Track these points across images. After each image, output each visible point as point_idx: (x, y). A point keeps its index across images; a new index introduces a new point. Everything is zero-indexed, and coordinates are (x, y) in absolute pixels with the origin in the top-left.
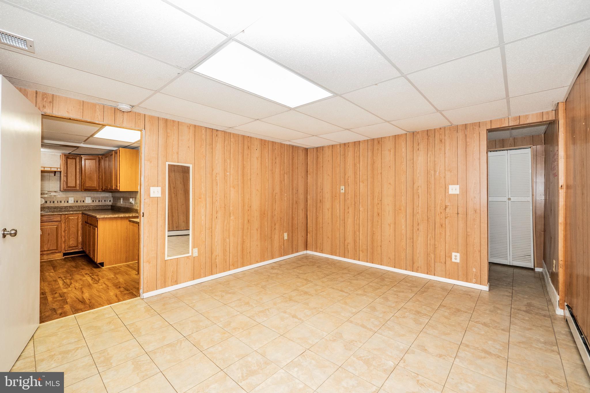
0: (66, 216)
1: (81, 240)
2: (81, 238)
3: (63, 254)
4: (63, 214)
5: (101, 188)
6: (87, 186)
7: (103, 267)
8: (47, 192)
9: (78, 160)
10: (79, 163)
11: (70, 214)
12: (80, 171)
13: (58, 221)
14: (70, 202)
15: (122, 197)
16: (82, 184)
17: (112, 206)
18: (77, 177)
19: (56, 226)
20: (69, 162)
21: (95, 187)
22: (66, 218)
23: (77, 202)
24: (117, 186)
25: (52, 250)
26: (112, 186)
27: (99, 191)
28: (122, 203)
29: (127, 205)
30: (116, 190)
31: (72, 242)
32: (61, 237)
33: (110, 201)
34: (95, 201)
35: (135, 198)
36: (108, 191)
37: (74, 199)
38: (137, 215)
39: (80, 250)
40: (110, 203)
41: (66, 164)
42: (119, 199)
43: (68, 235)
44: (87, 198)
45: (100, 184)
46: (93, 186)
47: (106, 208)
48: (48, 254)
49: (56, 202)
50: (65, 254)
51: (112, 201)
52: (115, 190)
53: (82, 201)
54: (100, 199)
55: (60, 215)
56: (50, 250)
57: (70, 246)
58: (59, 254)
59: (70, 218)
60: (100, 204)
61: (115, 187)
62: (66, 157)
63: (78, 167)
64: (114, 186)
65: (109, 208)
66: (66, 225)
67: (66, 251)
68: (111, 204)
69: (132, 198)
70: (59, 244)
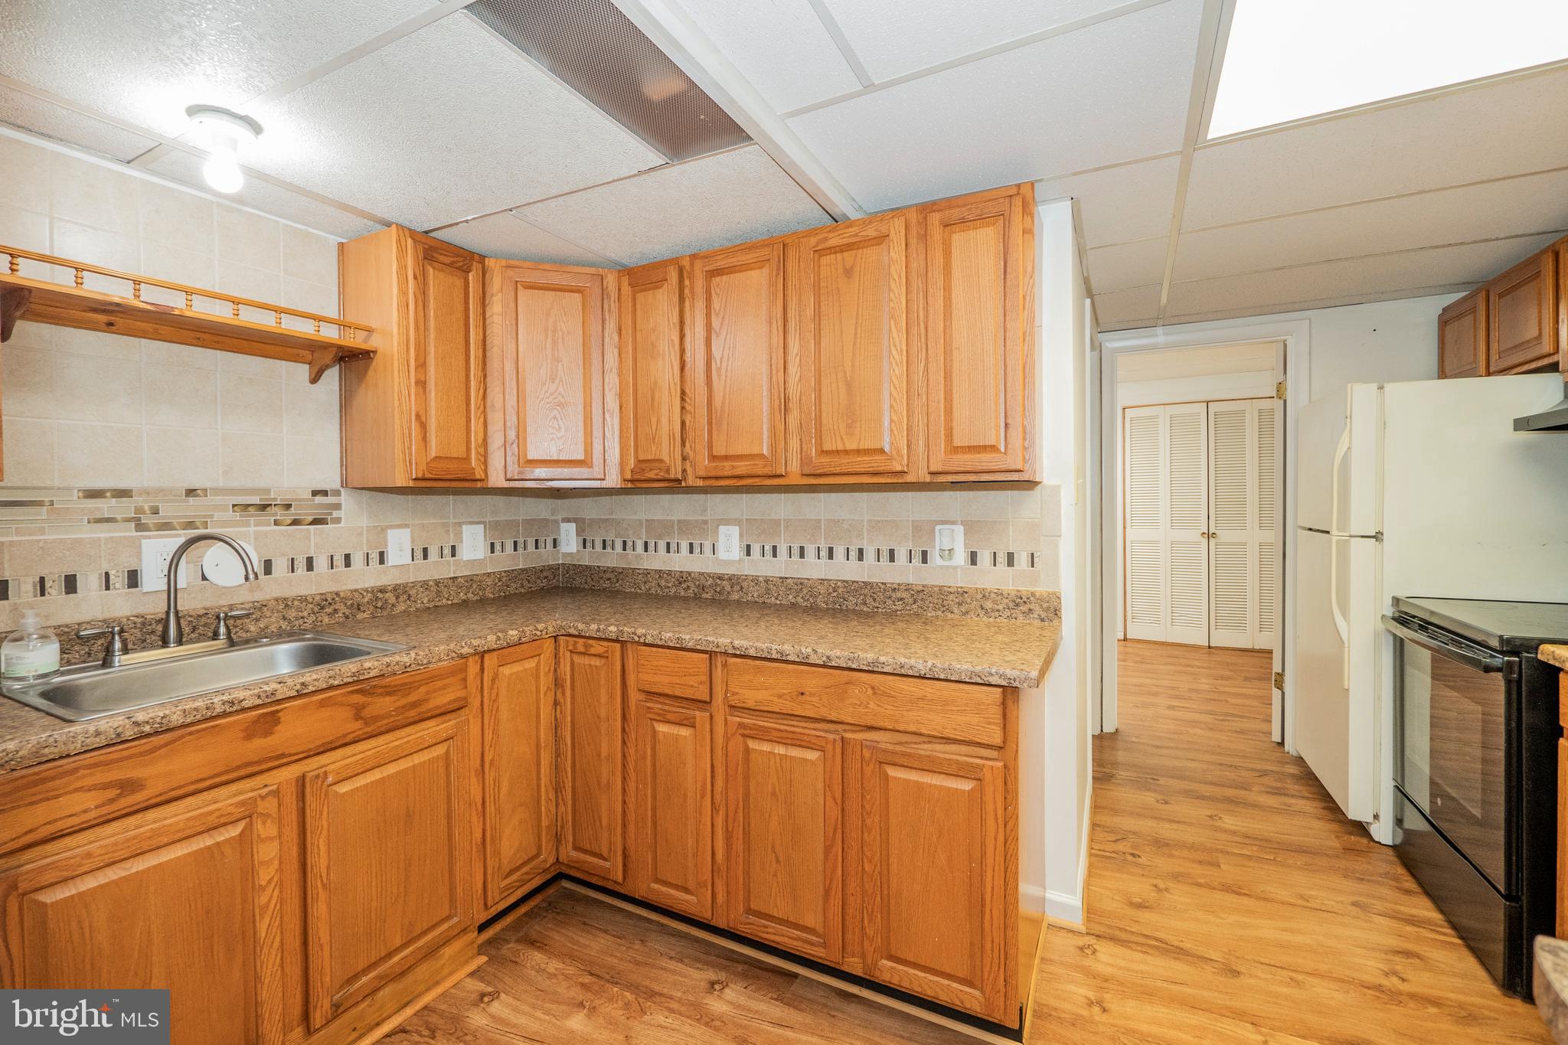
0: (491, 659)
13: (453, 707)
14: (392, 559)
22: (488, 676)
23: (425, 556)
31: (519, 839)
33: (555, 543)
34: (498, 547)
37: (412, 537)
40: (556, 557)
53: (446, 551)
54: (518, 531)
55: (462, 664)
57: (511, 867)
60: (521, 560)
67: (491, 906)
68: (562, 561)
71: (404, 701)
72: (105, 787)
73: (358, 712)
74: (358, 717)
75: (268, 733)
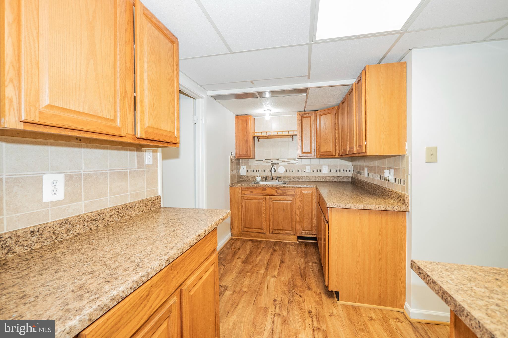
0: (300, 189)
1: (315, 223)
2: (315, 220)
3: (297, 237)
4: (297, 187)
5: (338, 152)
6: (322, 151)
7: (338, 302)
8: (287, 159)
9: (313, 118)
10: (313, 123)
11: (304, 188)
12: (315, 132)
13: (292, 195)
14: (307, 171)
15: (366, 166)
16: (317, 149)
17: (352, 178)
18: (312, 141)
19: (290, 202)
20: (304, 122)
21: (331, 152)
22: (300, 192)
23: (314, 171)
24: (360, 146)
25: (287, 230)
26: (353, 148)
27: (336, 157)
28: (367, 175)
29: (377, 181)
30: (359, 153)
31: (306, 225)
32: (295, 216)
33: (350, 171)
34: (332, 171)
35: (395, 169)
36: (347, 156)
37: (311, 167)
38: (403, 208)
39: (315, 237)
40: (350, 174)
41: (301, 125)
42: (363, 168)
43: (302, 215)
44: (324, 167)
45: (337, 147)
46: (329, 150)
47: (345, 180)
48: (283, 234)
49: (294, 171)
50: (299, 238)
51: (352, 171)
52: (357, 155)
53: (318, 171)
54: (338, 167)
55: (294, 189)
56: (285, 230)
57: (304, 229)
58: (293, 237)
59: (304, 192)
60: (338, 174)
61: (358, 148)
62: (301, 116)
63: (313, 127)
64: (356, 146)
65: (348, 181)
66: (300, 201)
67: (300, 234)
68: (351, 176)
69: (389, 169)
70: (294, 224)
71: (283, 192)
72: (250, 191)
73: (276, 191)
74: (276, 192)
75: (265, 191)
